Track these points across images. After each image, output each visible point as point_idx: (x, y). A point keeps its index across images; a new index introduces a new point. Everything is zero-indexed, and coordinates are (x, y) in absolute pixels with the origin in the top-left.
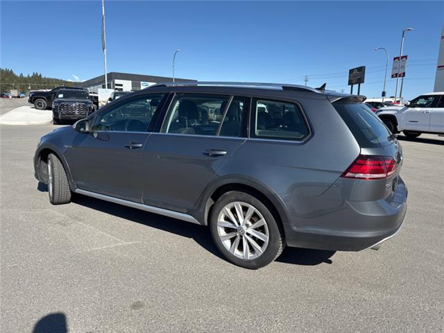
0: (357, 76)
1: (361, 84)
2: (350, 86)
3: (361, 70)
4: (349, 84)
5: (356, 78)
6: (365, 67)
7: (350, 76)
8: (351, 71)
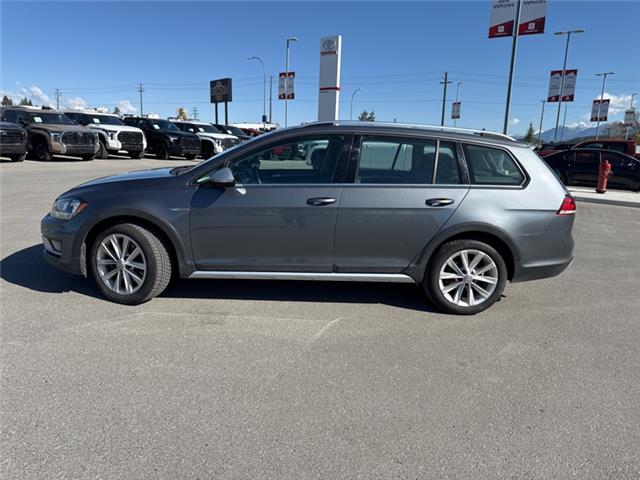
0: (221, 92)
1: (229, 103)
2: (214, 105)
3: (227, 82)
4: (212, 102)
5: (221, 94)
6: (230, 80)
7: (212, 91)
8: (213, 84)
